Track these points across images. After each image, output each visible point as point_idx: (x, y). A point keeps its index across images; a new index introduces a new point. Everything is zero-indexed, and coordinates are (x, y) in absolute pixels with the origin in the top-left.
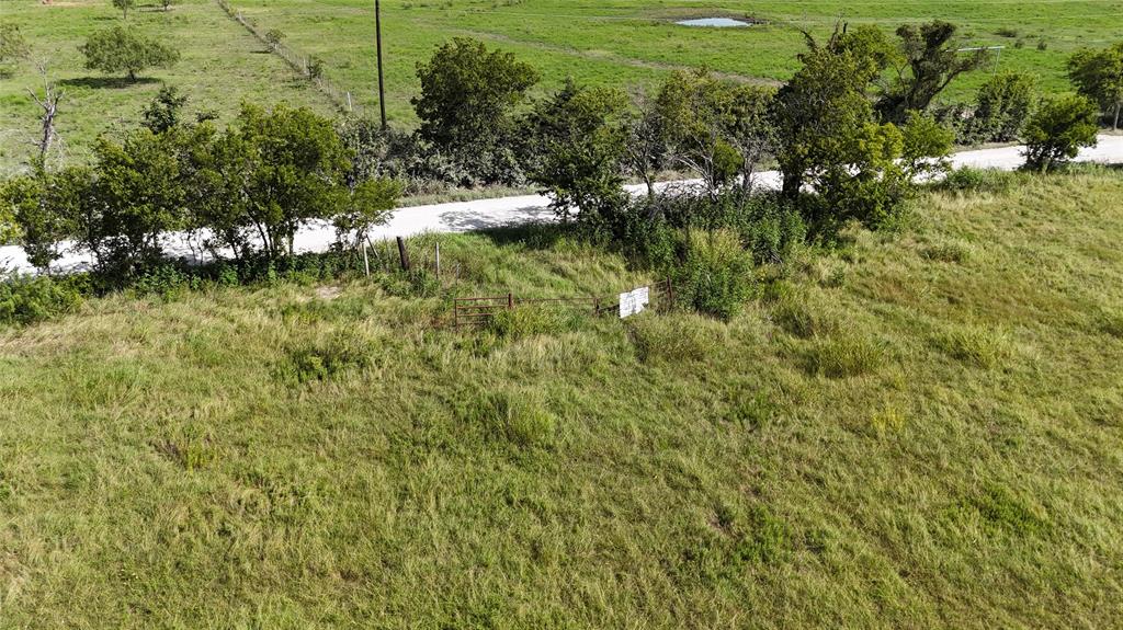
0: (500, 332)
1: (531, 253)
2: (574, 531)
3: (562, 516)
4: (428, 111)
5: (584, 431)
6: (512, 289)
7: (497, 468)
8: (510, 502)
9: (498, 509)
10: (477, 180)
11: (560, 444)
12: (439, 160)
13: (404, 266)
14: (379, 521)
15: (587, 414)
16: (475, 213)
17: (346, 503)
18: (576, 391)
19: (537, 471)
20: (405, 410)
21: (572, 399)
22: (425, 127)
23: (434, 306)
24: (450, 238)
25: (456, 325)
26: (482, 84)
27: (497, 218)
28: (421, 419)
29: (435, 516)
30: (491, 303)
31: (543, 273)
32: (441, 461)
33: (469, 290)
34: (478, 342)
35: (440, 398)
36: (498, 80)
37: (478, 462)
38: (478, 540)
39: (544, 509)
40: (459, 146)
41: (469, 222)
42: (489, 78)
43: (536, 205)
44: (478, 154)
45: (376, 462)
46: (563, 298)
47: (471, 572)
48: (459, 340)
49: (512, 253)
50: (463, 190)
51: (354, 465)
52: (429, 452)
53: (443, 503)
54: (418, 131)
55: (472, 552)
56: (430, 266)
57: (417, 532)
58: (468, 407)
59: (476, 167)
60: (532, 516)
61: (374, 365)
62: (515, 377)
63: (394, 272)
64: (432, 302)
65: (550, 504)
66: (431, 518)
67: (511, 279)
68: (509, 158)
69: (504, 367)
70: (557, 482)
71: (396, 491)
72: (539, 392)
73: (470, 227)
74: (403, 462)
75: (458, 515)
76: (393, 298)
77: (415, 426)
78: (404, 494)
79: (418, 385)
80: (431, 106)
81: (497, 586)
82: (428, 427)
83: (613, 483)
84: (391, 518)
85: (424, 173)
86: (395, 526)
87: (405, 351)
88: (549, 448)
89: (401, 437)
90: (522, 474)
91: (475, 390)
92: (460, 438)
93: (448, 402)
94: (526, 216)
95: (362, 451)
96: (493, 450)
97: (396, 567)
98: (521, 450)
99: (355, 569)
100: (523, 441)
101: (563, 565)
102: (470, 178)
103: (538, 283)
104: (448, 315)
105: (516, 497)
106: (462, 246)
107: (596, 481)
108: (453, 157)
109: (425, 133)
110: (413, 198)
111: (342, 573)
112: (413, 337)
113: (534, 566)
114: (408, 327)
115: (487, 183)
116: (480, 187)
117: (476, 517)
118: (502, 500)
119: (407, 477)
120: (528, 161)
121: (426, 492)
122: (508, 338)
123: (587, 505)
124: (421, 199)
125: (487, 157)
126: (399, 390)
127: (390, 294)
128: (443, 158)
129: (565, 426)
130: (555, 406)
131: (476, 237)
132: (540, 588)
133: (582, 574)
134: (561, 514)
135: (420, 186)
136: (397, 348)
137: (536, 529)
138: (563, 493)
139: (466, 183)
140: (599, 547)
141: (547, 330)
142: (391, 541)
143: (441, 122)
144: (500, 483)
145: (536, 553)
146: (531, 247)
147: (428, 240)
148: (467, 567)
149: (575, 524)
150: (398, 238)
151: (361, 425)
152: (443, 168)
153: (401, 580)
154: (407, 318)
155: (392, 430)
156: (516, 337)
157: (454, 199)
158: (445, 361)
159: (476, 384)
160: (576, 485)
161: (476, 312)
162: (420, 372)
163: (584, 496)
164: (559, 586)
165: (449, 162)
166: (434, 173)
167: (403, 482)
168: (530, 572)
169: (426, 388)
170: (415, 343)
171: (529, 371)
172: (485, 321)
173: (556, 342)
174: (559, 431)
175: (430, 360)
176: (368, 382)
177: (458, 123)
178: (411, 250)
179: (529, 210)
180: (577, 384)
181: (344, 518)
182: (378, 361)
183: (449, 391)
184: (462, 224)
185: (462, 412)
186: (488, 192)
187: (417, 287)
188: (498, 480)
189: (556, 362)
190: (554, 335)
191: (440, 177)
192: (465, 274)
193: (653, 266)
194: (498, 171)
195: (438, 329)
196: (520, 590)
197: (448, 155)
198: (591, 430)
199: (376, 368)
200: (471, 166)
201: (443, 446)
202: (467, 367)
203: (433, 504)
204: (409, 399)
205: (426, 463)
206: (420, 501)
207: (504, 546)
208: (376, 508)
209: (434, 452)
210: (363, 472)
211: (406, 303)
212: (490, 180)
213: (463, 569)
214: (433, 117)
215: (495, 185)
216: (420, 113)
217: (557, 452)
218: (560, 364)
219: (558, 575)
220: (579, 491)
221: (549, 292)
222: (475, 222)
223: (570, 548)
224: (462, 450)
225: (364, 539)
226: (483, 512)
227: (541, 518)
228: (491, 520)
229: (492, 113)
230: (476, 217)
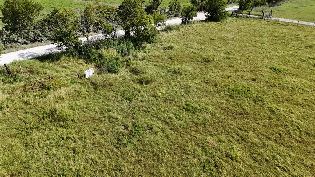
0: (49, 89)
1: (53, 63)
2: (85, 142)
3: (80, 139)
4: (6, 21)
5: (82, 113)
6: (50, 75)
7: (57, 130)
8: (63, 139)
9: (60, 142)
10: (29, 42)
11: (75, 119)
12: (13, 36)
13: (9, 73)
14: (20, 156)
15: (82, 108)
16: (31, 53)
17: (6, 154)
18: (77, 102)
19: (70, 128)
20: (20, 119)
21: (76, 105)
22: (6, 26)
23: (23, 84)
24: (24, 62)
25: (32, 89)
26: (24, 10)
27: (39, 53)
28: (27, 121)
29: (39, 149)
30: (43, 80)
31: (59, 68)
32: (37, 132)
33: (35, 78)
34: (42, 93)
35: (32, 113)
36: (30, 9)
37: (50, 130)
38: (55, 153)
39: (74, 138)
40: (20, 31)
41: (29, 56)
42: (27, 8)
43: (52, 47)
44: (28, 33)
45: (14, 138)
46: (67, 75)
47: (55, 162)
48: (35, 94)
49: (47, 64)
50: (25, 45)
51: (6, 141)
52: (32, 130)
53: (41, 145)
54: (4, 28)
55: (54, 156)
56: (19, 72)
57: (34, 156)
58: (43, 114)
59: (28, 37)
60: (71, 141)
61: (5, 107)
62: (57, 102)
63: (6, 76)
64: (22, 83)
65: (76, 136)
66: (38, 150)
67: (48, 72)
68: (39, 34)
69: (52, 99)
70: (77, 129)
71: (24, 145)
72: (65, 105)
73: (30, 57)
74: (23, 136)
75: (47, 147)
76: (7, 84)
77: (25, 124)
78: (27, 145)
79: (23, 111)
80: (6, 19)
81: (64, 164)
82: (30, 123)
83: (94, 126)
84: (24, 154)
85: (9, 42)
86: (26, 155)
87: (16, 101)
88: (72, 120)
89: (21, 128)
90: (65, 130)
91: (44, 108)
92: (42, 124)
93: (35, 114)
94: (49, 51)
95: (8, 136)
96: (54, 125)
97: (29, 168)
98: (64, 123)
99: (15, 173)
100: (63, 120)
101: (83, 152)
102: (26, 41)
103: (58, 72)
104: (29, 87)
105: (65, 137)
106: (29, 64)
107: (89, 126)
108: (19, 35)
109: (7, 28)
110: (7, 50)
111: (10, 175)
112: (18, 96)
113: (75, 155)
114: (15, 93)
115: (33, 42)
116: (31, 44)
117: (53, 146)
118: (61, 139)
119: (26, 140)
120: (46, 34)
121: (34, 142)
122: (52, 90)
123: (87, 134)
124: (10, 50)
125: (31, 34)
126: (17, 114)
127: (6, 83)
128: (15, 36)
129: (76, 113)
130: (71, 108)
131: (33, 60)
132: (78, 161)
133: (89, 153)
134: (80, 138)
135: (9, 46)
136: (13, 100)
137: (73, 145)
138: (79, 132)
139: (25, 43)
140: (93, 144)
141: (64, 86)
142: (25, 161)
143: (12, 24)
144: (59, 134)
145: (74, 151)
146: (53, 61)
147: (15, 64)
148: (53, 161)
149: (85, 140)
150: (5, 65)
151: (5, 128)
152: (16, 39)
153: (31, 171)
154: (14, 90)
155: (17, 127)
156: (54, 90)
157: (22, 49)
158: (31, 101)
159: (44, 107)
160: (83, 129)
161: (39, 84)
162: (23, 107)
163: (86, 131)
164: (83, 158)
165: (18, 37)
166: (13, 41)
167: (25, 142)
168: (74, 157)
169: (26, 111)
170: (19, 97)
171: (61, 99)
172: (42, 86)
173: (68, 89)
174: (74, 115)
175: (26, 102)
176: (5, 113)
177: (18, 24)
178: (10, 68)
179: (48, 49)
180: (77, 100)
181: (7, 158)
182: (7, 106)
183: (35, 110)
184: (27, 57)
185: (41, 116)
186: (34, 45)
187: (15, 79)
188: (58, 133)
189: (69, 95)
190: (67, 87)
191: (15, 42)
192: (32, 72)
193: (93, 61)
194: (36, 38)
195: (26, 92)
196: (72, 163)
197: (17, 35)
198: (84, 112)
199: (7, 108)
200: (26, 37)
201: (37, 128)
202: (40, 102)
203: (37, 146)
204: (20, 115)
205: (32, 134)
206: (33, 146)
207: (64, 152)
208: (17, 152)
209: (34, 130)
210: (10, 142)
211: (12, 85)
212: (34, 41)
213: (52, 162)
214: (8, 22)
215: (36, 43)
216: (3, 22)
217: (75, 121)
218: (70, 95)
219: (82, 155)
220: (84, 131)
221: (62, 74)
222: (32, 55)
223: (85, 147)
224: (44, 128)
225: (16, 163)
226: (55, 144)
227: (74, 141)
228: (58, 146)
229: (30, 20)
230: (32, 54)
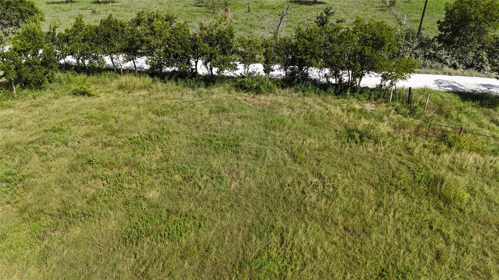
0: (450, 145)
1: (481, 109)
2: (463, 255)
3: (458, 245)
4: (445, 28)
5: (484, 209)
6: (464, 125)
7: (428, 209)
8: (431, 228)
9: (424, 229)
10: (461, 66)
11: (468, 210)
12: (443, 53)
13: (409, 101)
14: (365, 212)
15: (490, 201)
16: (455, 82)
17: (353, 199)
18: (486, 187)
19: (450, 218)
20: (390, 168)
21: (482, 190)
22: (441, 36)
23: (418, 123)
24: (437, 92)
25: (427, 136)
26: (481, 16)
27: (466, 87)
28: (397, 174)
29: (392, 220)
30: (449, 129)
31: (485, 121)
32: (401, 196)
33: (439, 120)
34: (436, 147)
35: (409, 168)
36: (491, 15)
37: (420, 203)
38: (409, 239)
39: (449, 238)
40: (456, 48)
41: (449, 86)
42: (486, 13)
43: (493, 84)
44: (466, 53)
45: (371, 186)
46: (494, 137)
47: (402, 251)
48: (427, 143)
49: (469, 107)
50: (451, 70)
51: (361, 184)
52: (396, 190)
53: (397, 216)
54: (436, 37)
55: (405, 242)
56: (422, 104)
57: (381, 223)
58: (422, 176)
59: (463, 59)
60: (441, 239)
61: (382, 143)
62: (452, 170)
63: (403, 103)
64: (418, 122)
65: (453, 237)
66: (389, 220)
67: (465, 119)
68: (484, 57)
69: (447, 163)
70: (460, 228)
71: (376, 202)
72: (463, 181)
73: (449, 89)
74: (382, 189)
75: (402, 223)
76: (399, 115)
77: (393, 177)
78: (380, 205)
79: (400, 159)
80: (447, 25)
81: (413, 263)
82: (399, 179)
83: (493, 240)
84: (371, 212)
85: (433, 58)
86: (373, 216)
87: (398, 141)
88: (461, 210)
89: (384, 179)
90: (441, 217)
91: (428, 169)
92: (413, 189)
93: (412, 171)
94: (482, 88)
95: (366, 180)
96: (429, 200)
97: (368, 234)
98: (445, 206)
99: (350, 228)
100: (447, 201)
101: (451, 268)
102: (457, 64)
103: (481, 125)
104: (424, 130)
105: (435, 227)
106: (442, 98)
107: (484, 236)
108: (451, 52)
109: (440, 39)
110: (423, 70)
111: (344, 227)
112: (404, 136)
113: (435, 262)
114: (402, 130)
115: (467, 68)
116: (462, 70)
117: (411, 228)
118: (427, 225)
119: (383, 197)
120: (495, 60)
121: (390, 207)
122: (454, 149)
123: (474, 245)
124: (427, 71)
125: (471, 54)
126: (390, 158)
127: (398, 113)
128: (445, 52)
129: (474, 203)
130: (471, 190)
131: (452, 94)
132: (435, 273)
133: (460, 277)
134: (458, 244)
135: (428, 64)
136: (395, 139)
137: (441, 246)
138: (462, 234)
139: (454, 67)
140: (474, 268)
141: (478, 151)
142: (369, 223)
143: (450, 34)
144: (428, 217)
145: (438, 256)
146: (482, 105)
147: (424, 91)
148: (400, 247)
149: (464, 251)
150: (410, 88)
151: (368, 168)
152: (443, 58)
153: (368, 240)
154: (403, 126)
155: (382, 175)
156: (458, 150)
157: (445, 73)
158: (416, 151)
159: (429, 167)
160: (471, 233)
161: (440, 132)
162: (402, 153)
163: (474, 240)
164: (446, 276)
165: (448, 55)
166: (438, 59)
167: (381, 199)
168: (432, 264)
169: (403, 161)
170: (404, 139)
171: (461, 169)
172: (443, 137)
173: (481, 158)
174: (469, 204)
175: (408, 148)
176: (377, 150)
177: (460, 35)
178: (414, 95)
179: (484, 85)
180: (487, 184)
181: (351, 205)
182: (384, 142)
183: (414, 166)
184: (446, 87)
185: (418, 177)
186: (466, 72)
187: (412, 112)
188: (428, 215)
189: (478, 168)
190: (481, 155)
191: (441, 61)
192: (440, 112)
194: (475, 63)
195: (417, 135)
196: (424, 269)
197: (449, 51)
198: (489, 210)
199: (382, 145)
200: (460, 58)
201: (404, 190)
202: (427, 157)
203: (392, 214)
204: (394, 164)
205: (394, 195)
206: (386, 210)
207: (422, 246)
208: (365, 206)
209: (399, 191)
210: (364, 189)
211: (404, 119)
212: (468, 67)
213: (399, 248)
214: (446, 31)
215: (471, 70)
216: (440, 29)
217: (464, 213)
218: (480, 170)
219: (447, 271)
220: (472, 237)
221: (487, 132)
222: (454, 87)
223: (458, 262)
224: (413, 196)
225: (357, 217)
226: (416, 227)
227: (446, 241)
228: (419, 232)
229: (481, 32)
230: (454, 84)
